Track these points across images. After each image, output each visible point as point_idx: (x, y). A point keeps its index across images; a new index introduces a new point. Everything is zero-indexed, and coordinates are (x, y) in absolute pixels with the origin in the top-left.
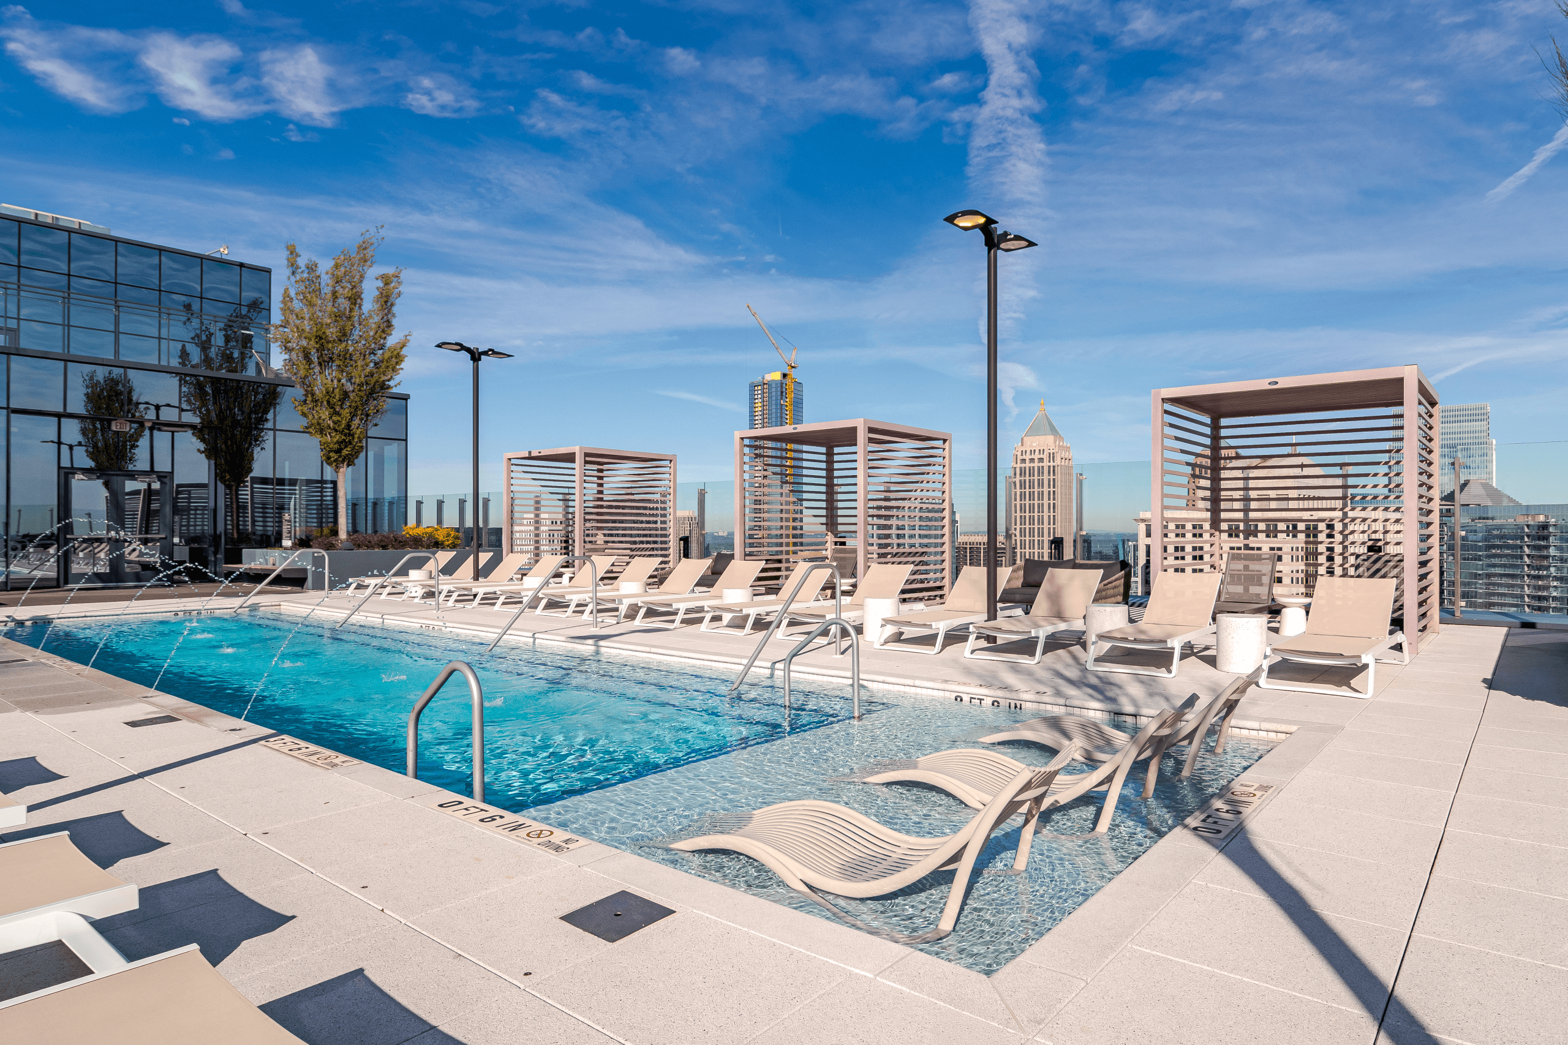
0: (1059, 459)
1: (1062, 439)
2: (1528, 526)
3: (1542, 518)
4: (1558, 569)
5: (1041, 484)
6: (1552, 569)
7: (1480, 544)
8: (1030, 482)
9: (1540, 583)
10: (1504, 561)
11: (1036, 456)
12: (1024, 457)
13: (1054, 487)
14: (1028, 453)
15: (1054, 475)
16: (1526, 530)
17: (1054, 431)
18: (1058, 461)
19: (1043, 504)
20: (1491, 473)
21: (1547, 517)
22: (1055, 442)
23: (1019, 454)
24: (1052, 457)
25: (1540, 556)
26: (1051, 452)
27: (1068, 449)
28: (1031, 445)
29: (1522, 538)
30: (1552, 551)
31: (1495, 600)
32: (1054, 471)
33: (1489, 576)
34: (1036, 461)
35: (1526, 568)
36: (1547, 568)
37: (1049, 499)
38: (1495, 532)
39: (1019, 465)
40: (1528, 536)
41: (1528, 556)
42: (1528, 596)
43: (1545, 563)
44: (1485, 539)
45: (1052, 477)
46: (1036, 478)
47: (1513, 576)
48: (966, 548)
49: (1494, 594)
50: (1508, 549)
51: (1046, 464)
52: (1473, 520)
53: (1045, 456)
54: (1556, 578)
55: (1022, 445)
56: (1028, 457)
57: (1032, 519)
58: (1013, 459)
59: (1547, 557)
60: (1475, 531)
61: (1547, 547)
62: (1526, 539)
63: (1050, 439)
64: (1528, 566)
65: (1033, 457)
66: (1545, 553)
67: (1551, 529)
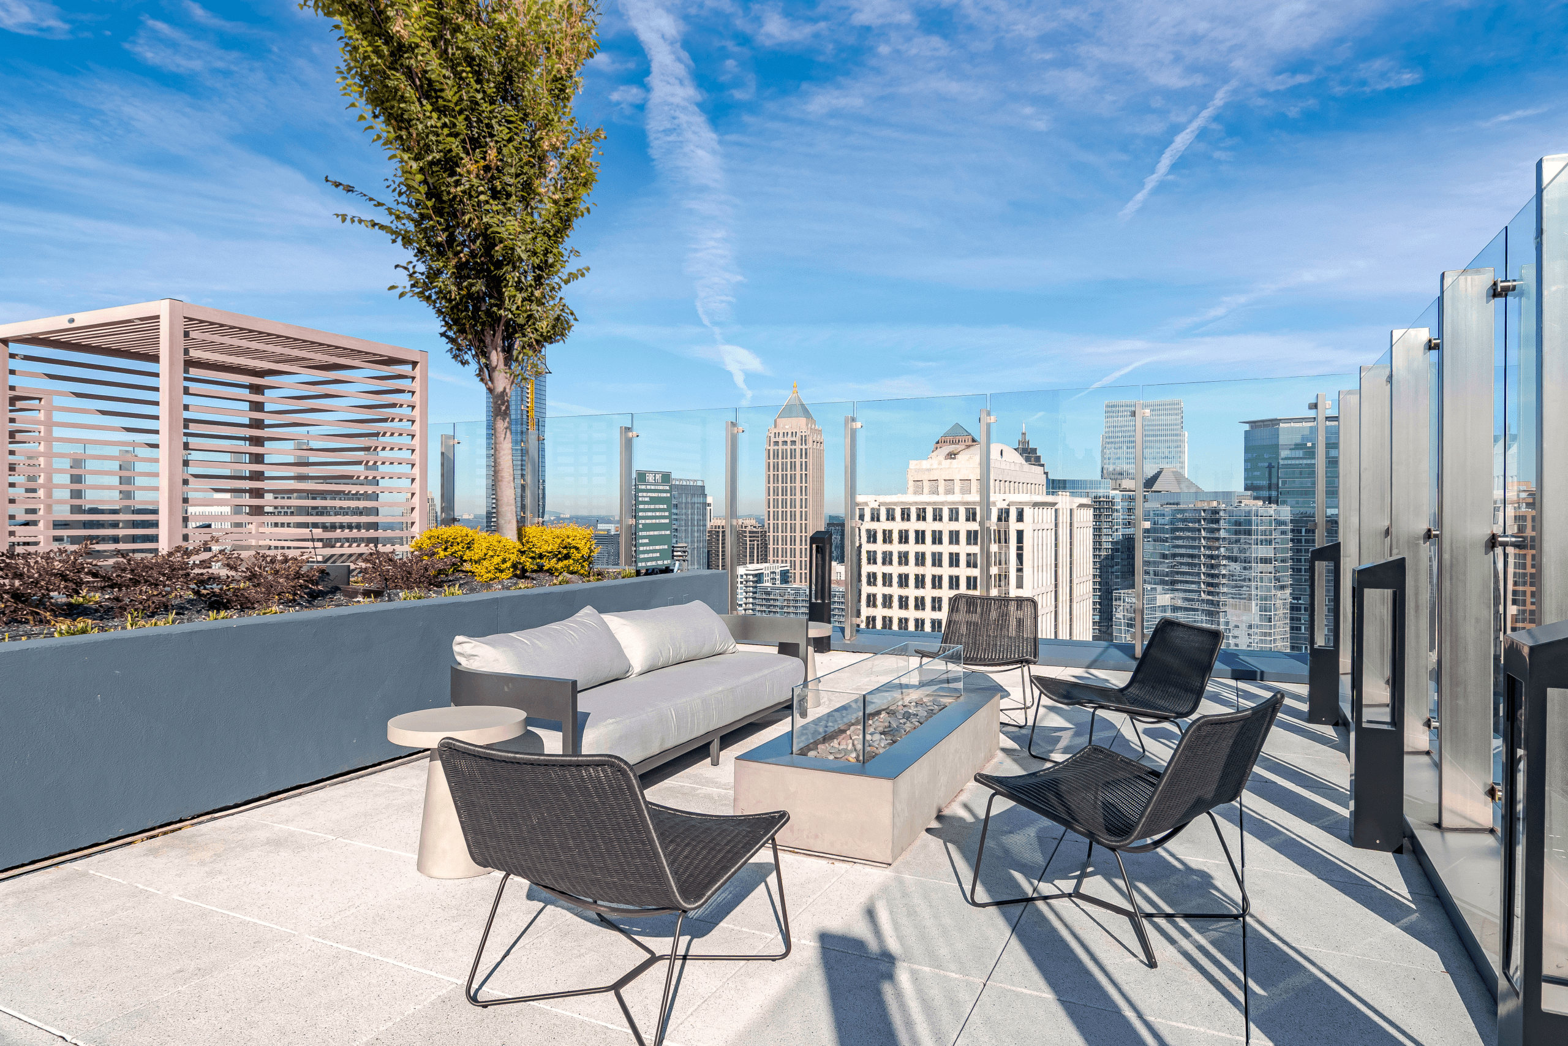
0: (811, 442)
1: (814, 422)
2: (1204, 511)
3: (1215, 504)
4: (1227, 549)
5: (793, 466)
6: (1222, 550)
7: (1167, 527)
8: (782, 464)
9: (1213, 562)
10: (1186, 543)
11: (789, 439)
12: (777, 439)
13: (806, 470)
14: (781, 435)
15: (806, 458)
16: (1203, 514)
17: (806, 412)
18: (810, 444)
19: (795, 487)
20: (1183, 463)
21: (1219, 503)
22: (807, 425)
23: (772, 435)
24: (804, 440)
25: (1213, 538)
26: (804, 434)
27: (820, 432)
28: (784, 428)
29: (1199, 521)
30: (1222, 534)
31: (1178, 578)
32: (806, 454)
33: (1174, 556)
34: (789, 443)
35: (1202, 549)
36: (1218, 548)
37: (801, 482)
38: (1179, 516)
39: (772, 448)
40: (1204, 519)
41: (1204, 538)
42: (1204, 573)
43: (1217, 544)
44: (1172, 523)
45: (804, 460)
46: (789, 460)
47: (1192, 556)
48: (718, 532)
49: (1178, 573)
50: (1189, 532)
51: (798, 447)
52: (1162, 506)
53: (797, 439)
54: (1225, 557)
55: (775, 427)
56: (781, 439)
57: (784, 502)
58: (765, 440)
59: (1218, 539)
60: (1164, 515)
61: (1219, 530)
62: (1203, 523)
63: (803, 421)
64: (1204, 547)
65: (785, 439)
66: (1217, 535)
67: (1222, 514)
